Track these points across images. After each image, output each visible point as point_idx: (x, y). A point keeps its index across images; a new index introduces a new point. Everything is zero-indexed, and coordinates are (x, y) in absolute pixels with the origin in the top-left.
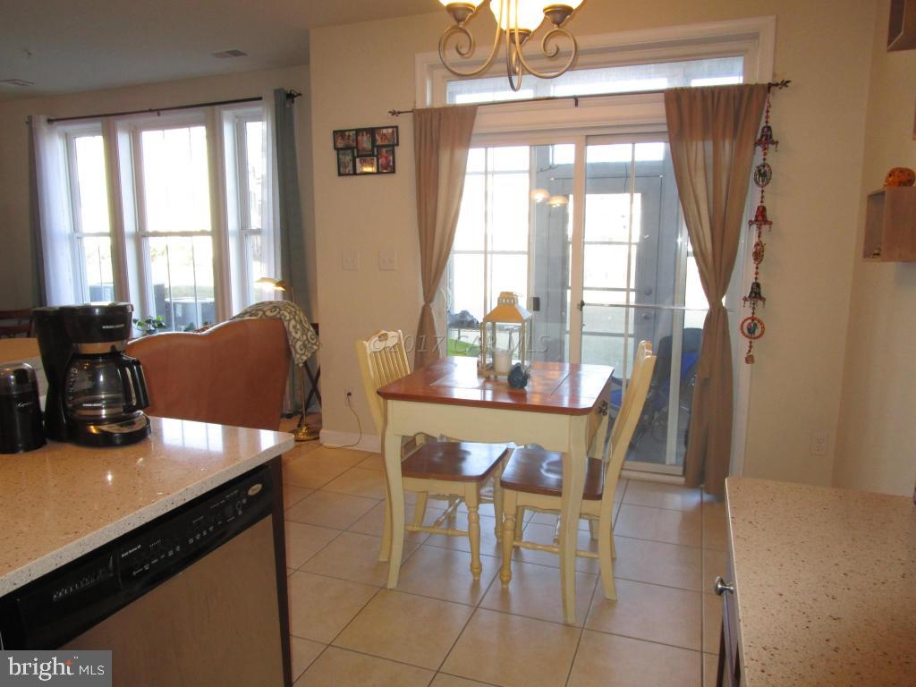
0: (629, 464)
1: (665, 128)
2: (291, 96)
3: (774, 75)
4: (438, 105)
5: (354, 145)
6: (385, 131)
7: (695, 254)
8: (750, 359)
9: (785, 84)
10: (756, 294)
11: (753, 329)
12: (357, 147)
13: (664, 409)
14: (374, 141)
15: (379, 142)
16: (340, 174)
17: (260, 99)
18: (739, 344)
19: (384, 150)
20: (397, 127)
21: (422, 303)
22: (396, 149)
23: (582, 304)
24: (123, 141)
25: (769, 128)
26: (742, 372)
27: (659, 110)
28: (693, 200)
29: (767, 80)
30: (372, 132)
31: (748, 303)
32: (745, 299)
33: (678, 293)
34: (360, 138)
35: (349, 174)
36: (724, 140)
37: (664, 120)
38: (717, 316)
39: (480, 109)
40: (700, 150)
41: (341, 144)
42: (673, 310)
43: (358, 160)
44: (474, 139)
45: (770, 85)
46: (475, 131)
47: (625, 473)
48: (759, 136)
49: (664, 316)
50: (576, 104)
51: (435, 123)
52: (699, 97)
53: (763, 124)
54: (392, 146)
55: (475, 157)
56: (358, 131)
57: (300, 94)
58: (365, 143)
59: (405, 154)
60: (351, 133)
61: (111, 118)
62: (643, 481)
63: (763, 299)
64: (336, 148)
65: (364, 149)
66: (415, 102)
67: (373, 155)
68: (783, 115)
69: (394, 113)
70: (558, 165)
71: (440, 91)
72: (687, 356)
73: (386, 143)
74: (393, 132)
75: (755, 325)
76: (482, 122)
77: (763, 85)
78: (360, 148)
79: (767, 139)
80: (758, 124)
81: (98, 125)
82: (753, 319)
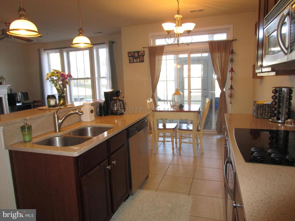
0: (204, 130)
1: (209, 50)
2: (113, 42)
3: (233, 38)
4: (154, 46)
5: (133, 55)
6: (141, 52)
7: (217, 79)
8: (231, 103)
9: (236, 40)
10: (231, 88)
11: (231, 96)
12: (134, 56)
13: (211, 118)
14: (138, 54)
15: (140, 55)
16: (130, 63)
17: (105, 43)
18: (228, 99)
19: (141, 56)
21: (152, 93)
22: (144, 56)
23: (191, 92)
24: (65, 54)
25: (233, 50)
26: (229, 106)
27: (207, 46)
28: (216, 67)
29: (232, 39)
30: (138, 52)
31: (230, 90)
32: (229, 89)
33: (213, 88)
34: (135, 54)
35: (132, 63)
36: (223, 52)
37: (209, 48)
38: (223, 94)
39: (165, 47)
40: (217, 55)
41: (130, 55)
42: (212, 93)
43: (134, 59)
44: (163, 53)
45: (232, 40)
46: (164, 52)
47: (204, 132)
48: (230, 52)
49: (210, 94)
50: (188, 45)
51: (154, 50)
52: (216, 42)
53: (231, 49)
54: (143, 56)
55: (164, 57)
56: (134, 52)
57: (115, 42)
58: (136, 55)
59: (146, 57)
60: (132, 53)
61: (62, 49)
62: (207, 134)
63: (233, 89)
64: (128, 56)
66: (148, 45)
67: (138, 58)
68: (236, 47)
69: (144, 48)
70: (181, 58)
71: (154, 42)
72: (216, 103)
73: (141, 55)
74: (143, 52)
75: (232, 95)
76: (166, 49)
77: (231, 40)
79: (232, 52)
81: (58, 50)
82: (231, 94)
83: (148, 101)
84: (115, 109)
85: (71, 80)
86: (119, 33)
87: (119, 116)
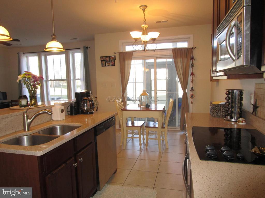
0: (169, 127)
1: (172, 56)
2: (87, 48)
3: (193, 46)
4: (124, 51)
5: (105, 60)
6: (112, 57)
7: (180, 82)
8: (192, 103)
9: (195, 48)
10: (192, 89)
11: (192, 97)
12: (106, 60)
13: (175, 116)
15: (111, 59)
16: (102, 66)
17: (80, 48)
18: (190, 100)
19: (112, 61)
20: (115, 56)
21: (122, 94)
22: (115, 61)
23: (157, 93)
24: (43, 58)
25: (193, 56)
26: (191, 106)
27: (171, 52)
28: (179, 71)
29: (192, 47)
30: (110, 57)
31: (191, 91)
32: (190, 90)
33: (177, 90)
34: (107, 58)
35: (104, 66)
36: (184, 58)
37: (172, 54)
38: (185, 95)
39: (134, 52)
40: (180, 60)
41: (102, 59)
42: (176, 93)
43: (106, 63)
44: (133, 58)
45: (193, 48)
46: (133, 57)
47: (168, 129)
48: (191, 58)
49: (174, 95)
50: (154, 51)
51: (124, 55)
52: (179, 50)
53: (192, 56)
54: (114, 60)
55: (133, 62)
56: (106, 57)
57: (89, 48)
58: (108, 59)
59: (117, 62)
60: (105, 57)
61: (40, 53)
62: (172, 130)
63: (194, 90)
64: (101, 60)
65: (108, 61)
66: (119, 51)
67: (110, 62)
68: (196, 54)
69: (115, 53)
70: (149, 62)
71: (124, 48)
72: (179, 103)
73: (113, 59)
74: (114, 57)
75: (193, 96)
76: (134, 55)
77: (191, 48)
78: (107, 60)
79: (193, 58)
80: (191, 55)
81: (37, 54)
82: (192, 94)
83: (118, 101)
84: (86, 109)
85: (48, 81)
86: (92, 39)
87: (88, 115)
